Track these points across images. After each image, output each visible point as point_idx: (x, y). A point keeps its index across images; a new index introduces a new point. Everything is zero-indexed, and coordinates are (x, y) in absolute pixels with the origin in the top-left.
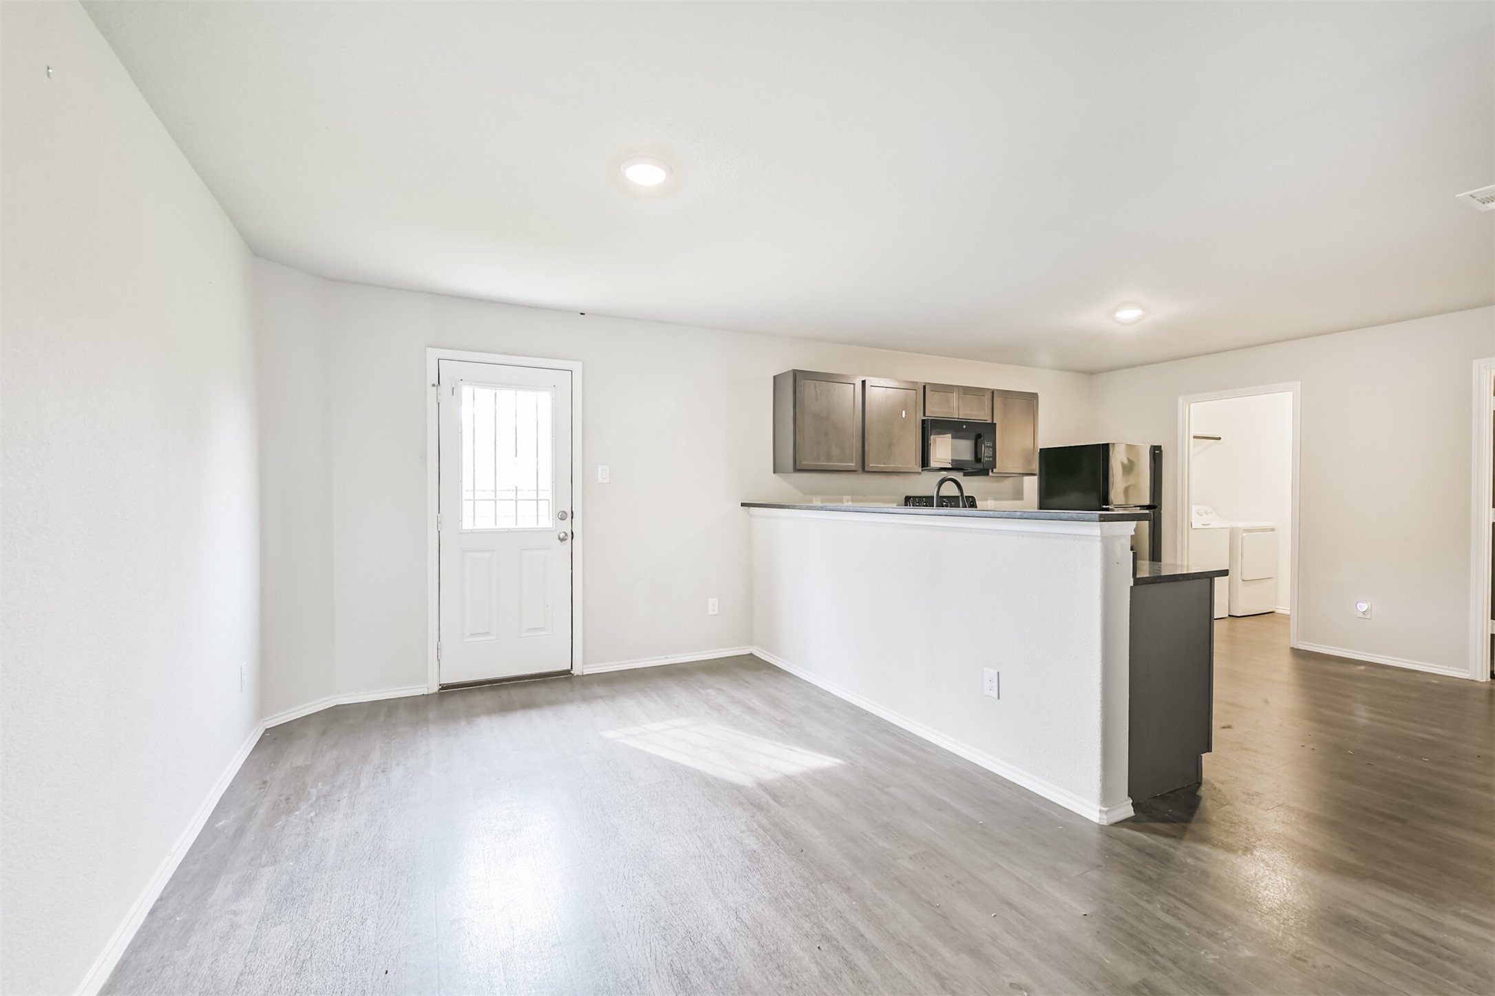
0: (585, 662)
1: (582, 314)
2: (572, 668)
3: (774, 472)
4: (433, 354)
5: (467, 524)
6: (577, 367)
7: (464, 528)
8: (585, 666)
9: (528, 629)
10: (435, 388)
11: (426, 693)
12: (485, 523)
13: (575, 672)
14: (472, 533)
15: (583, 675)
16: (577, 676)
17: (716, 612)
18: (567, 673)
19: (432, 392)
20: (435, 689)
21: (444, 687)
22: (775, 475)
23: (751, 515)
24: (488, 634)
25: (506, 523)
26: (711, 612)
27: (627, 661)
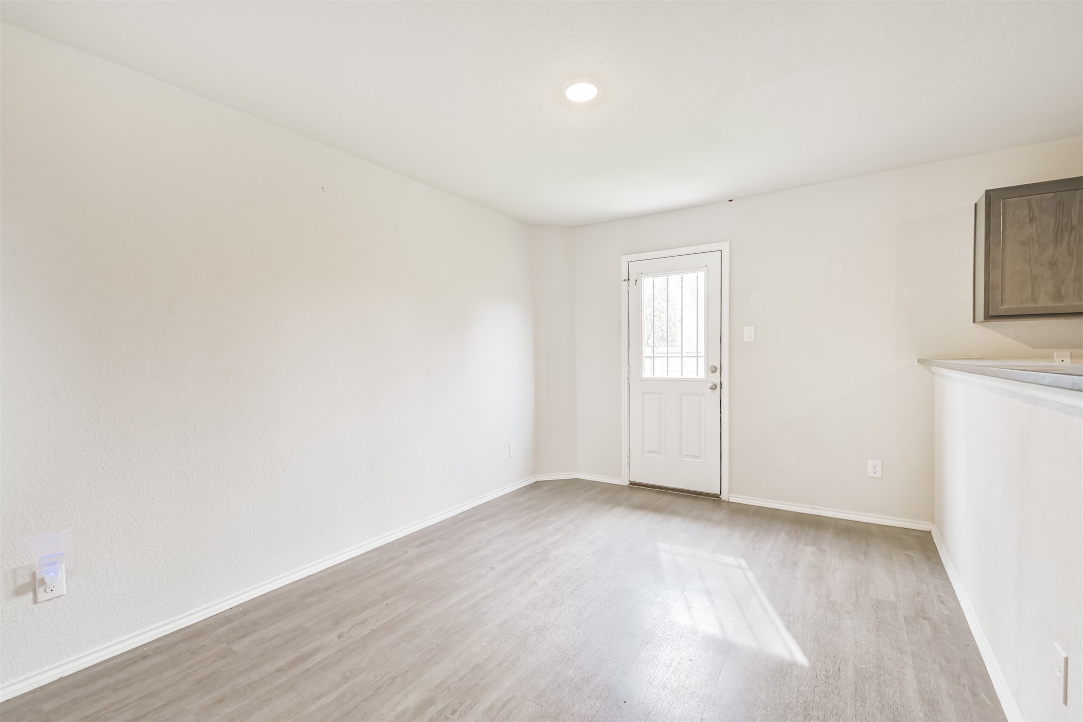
0: (730, 491)
1: (730, 201)
2: (721, 493)
3: (974, 322)
4: (625, 259)
5: (647, 374)
6: (725, 246)
7: (643, 376)
8: (732, 495)
9: (687, 455)
10: (626, 282)
11: (621, 484)
12: (660, 374)
13: (724, 497)
14: (649, 380)
15: (729, 502)
16: (724, 501)
17: (879, 475)
18: (717, 496)
19: (625, 284)
20: (627, 483)
21: (632, 484)
22: (974, 324)
23: (933, 373)
24: (658, 453)
25: (675, 374)
26: (870, 474)
27: (771, 501)
